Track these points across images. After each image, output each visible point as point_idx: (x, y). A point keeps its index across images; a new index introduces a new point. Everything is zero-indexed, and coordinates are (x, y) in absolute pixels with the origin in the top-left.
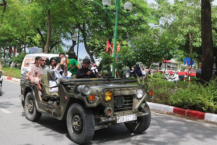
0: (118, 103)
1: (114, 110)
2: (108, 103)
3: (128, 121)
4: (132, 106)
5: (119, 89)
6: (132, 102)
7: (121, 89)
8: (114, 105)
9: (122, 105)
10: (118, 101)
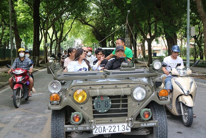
0: (100, 107)
1: (94, 116)
2: (82, 106)
3: (113, 132)
4: (126, 111)
5: (100, 87)
6: (126, 106)
7: (102, 87)
8: (93, 108)
9: (107, 108)
10: (98, 103)
